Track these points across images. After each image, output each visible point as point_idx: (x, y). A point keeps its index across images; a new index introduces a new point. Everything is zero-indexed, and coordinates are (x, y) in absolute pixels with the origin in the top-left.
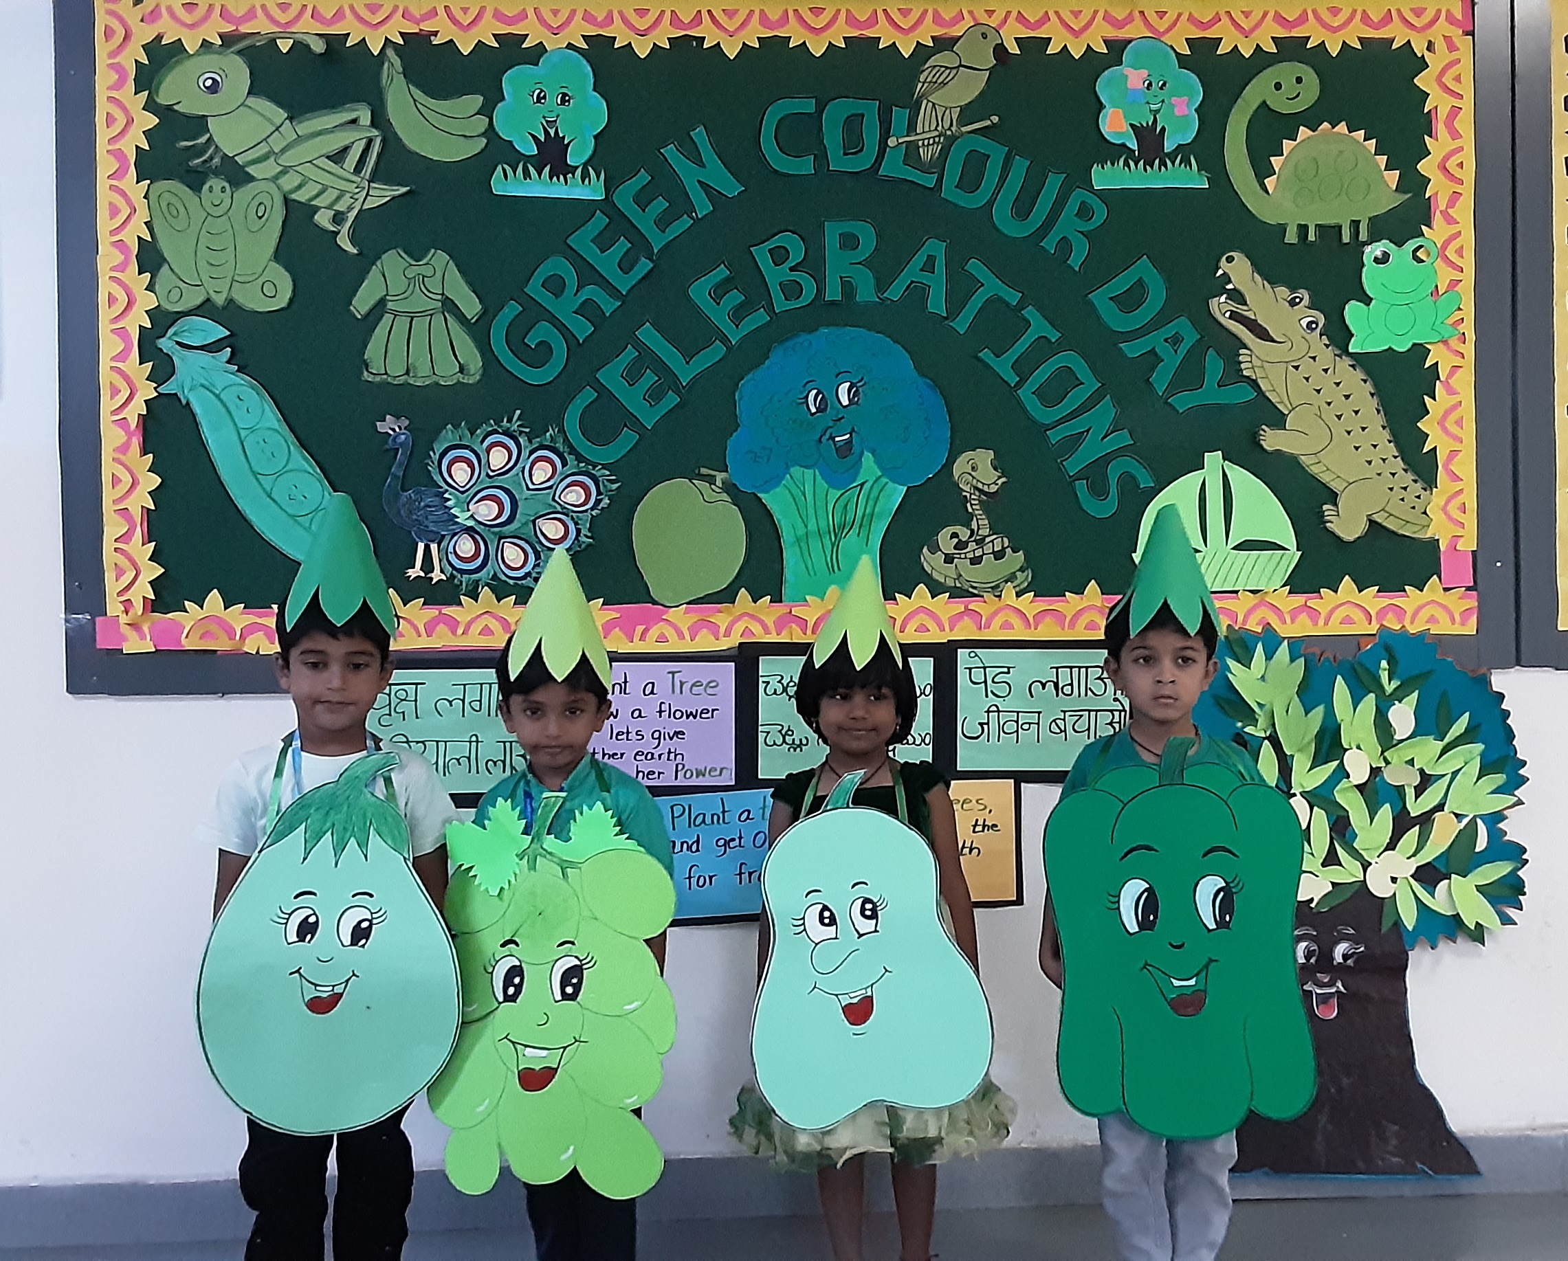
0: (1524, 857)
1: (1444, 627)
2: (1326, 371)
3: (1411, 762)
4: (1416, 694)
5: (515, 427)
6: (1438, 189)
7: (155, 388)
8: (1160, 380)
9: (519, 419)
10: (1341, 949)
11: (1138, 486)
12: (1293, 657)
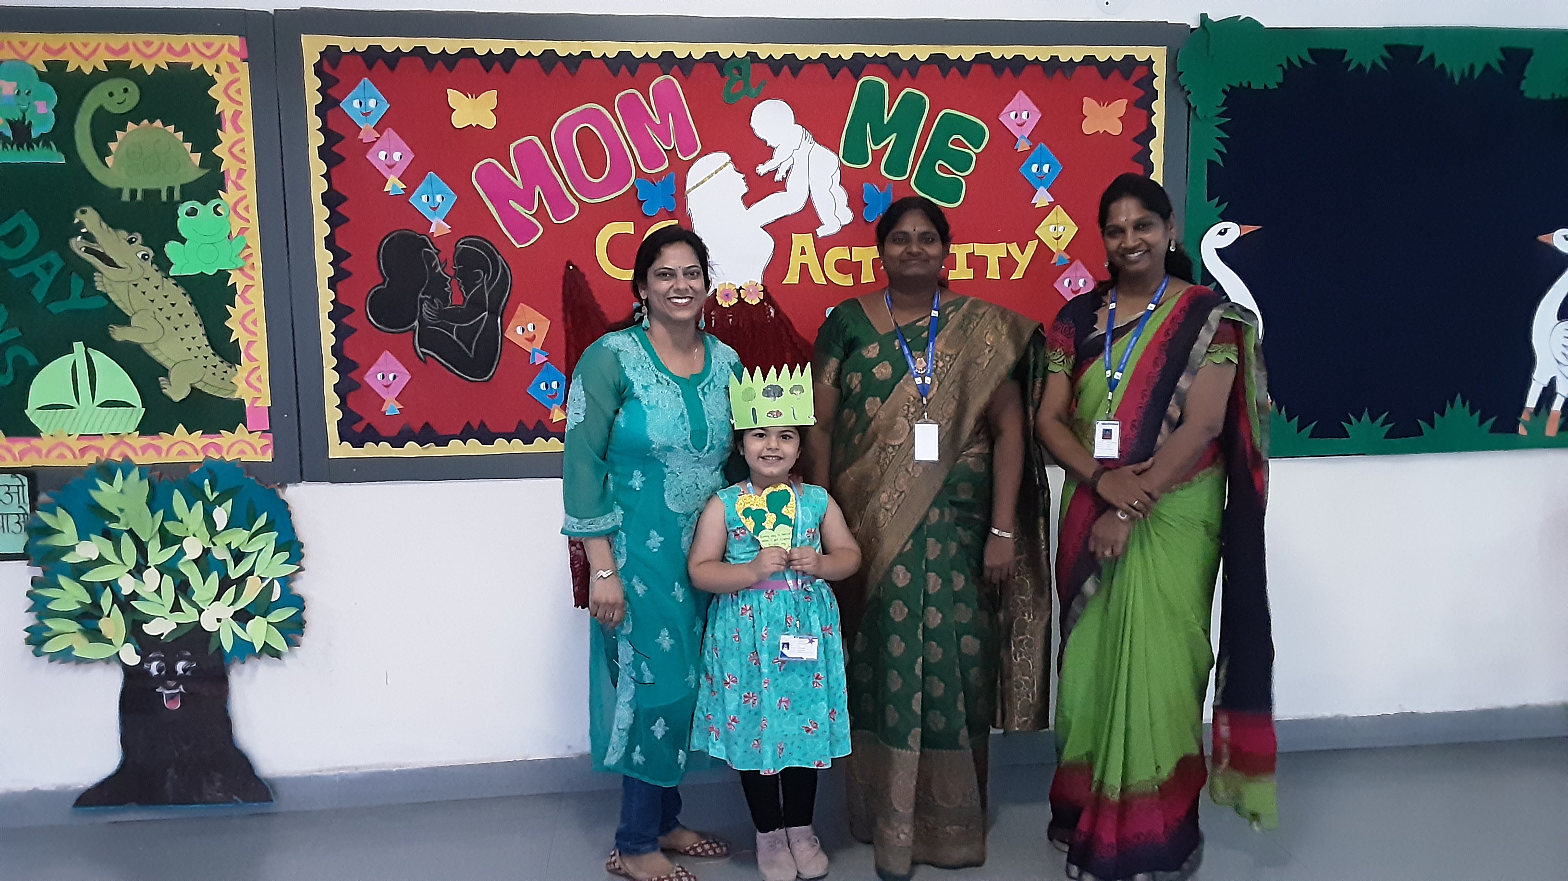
0: (305, 604)
1: (250, 457)
2: (157, 287)
3: (229, 545)
4: (230, 502)
6: (228, 165)
8: (39, 293)
10: (180, 666)
11: (27, 365)
12: (141, 478)
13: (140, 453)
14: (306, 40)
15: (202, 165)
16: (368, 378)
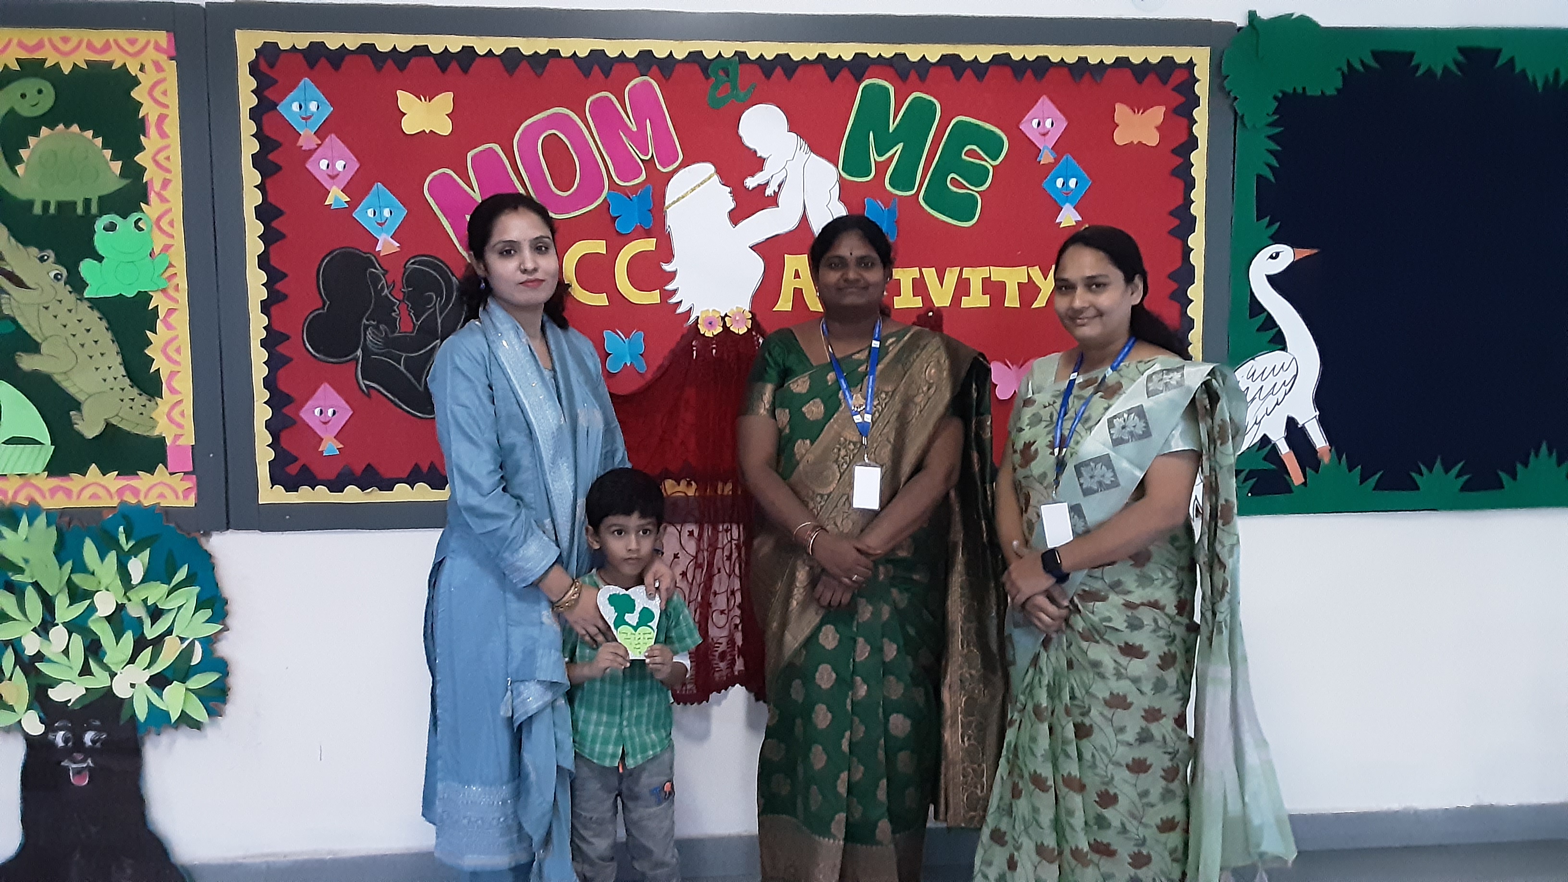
0: (230, 668)
1: (170, 502)
2: (70, 311)
3: (145, 601)
4: (148, 551)
6: (152, 175)
10: (89, 737)
12: (49, 524)
13: (47, 495)
14: (240, 35)
15: (123, 174)
16: (304, 414)
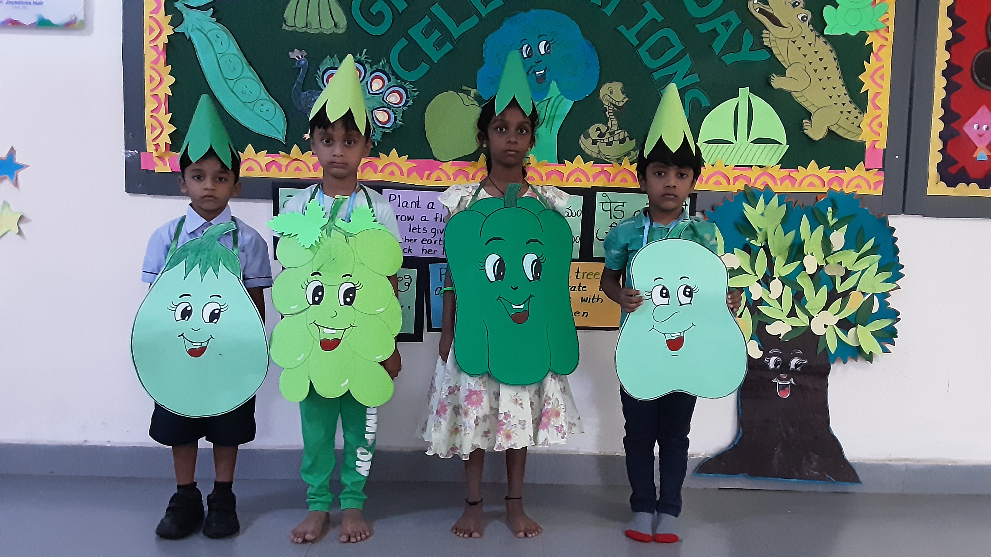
0: (898, 317)
1: (864, 191)
2: (810, 44)
3: (840, 263)
4: (846, 226)
5: (363, 58)
7: (173, 29)
8: (718, 46)
9: (365, 55)
10: (794, 362)
11: (701, 106)
12: (780, 203)
13: (779, 183)
16: (966, 128)
